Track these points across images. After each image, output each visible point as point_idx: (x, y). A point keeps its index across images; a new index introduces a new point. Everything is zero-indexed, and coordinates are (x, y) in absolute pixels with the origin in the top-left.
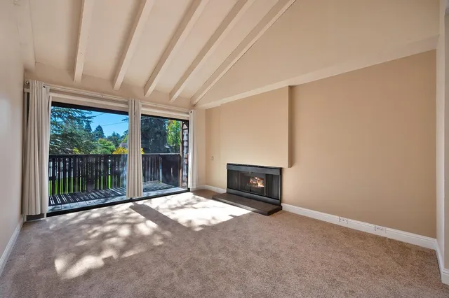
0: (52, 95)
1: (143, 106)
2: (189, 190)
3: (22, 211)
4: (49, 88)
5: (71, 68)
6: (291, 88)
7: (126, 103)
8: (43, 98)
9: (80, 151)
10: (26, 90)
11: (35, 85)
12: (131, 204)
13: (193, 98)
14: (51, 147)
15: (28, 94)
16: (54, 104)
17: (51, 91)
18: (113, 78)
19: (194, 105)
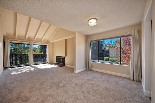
0: (10, 41)
1: (34, 42)
2: (47, 63)
3: (4, 66)
4: (9, 40)
5: (15, 35)
6: (66, 40)
7: (29, 42)
8: (8, 42)
9: (19, 53)
10: (4, 40)
11: (6, 39)
12: (31, 66)
13: (48, 40)
14: (10, 52)
15: (5, 41)
16: (11, 43)
17: (10, 40)
18: (25, 37)
19: (49, 42)
